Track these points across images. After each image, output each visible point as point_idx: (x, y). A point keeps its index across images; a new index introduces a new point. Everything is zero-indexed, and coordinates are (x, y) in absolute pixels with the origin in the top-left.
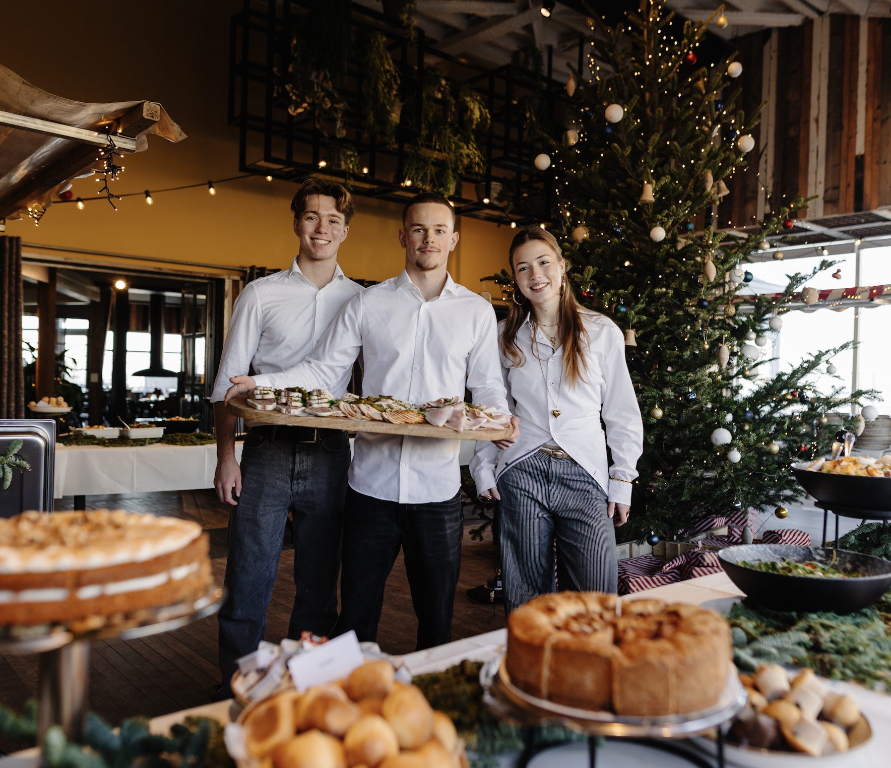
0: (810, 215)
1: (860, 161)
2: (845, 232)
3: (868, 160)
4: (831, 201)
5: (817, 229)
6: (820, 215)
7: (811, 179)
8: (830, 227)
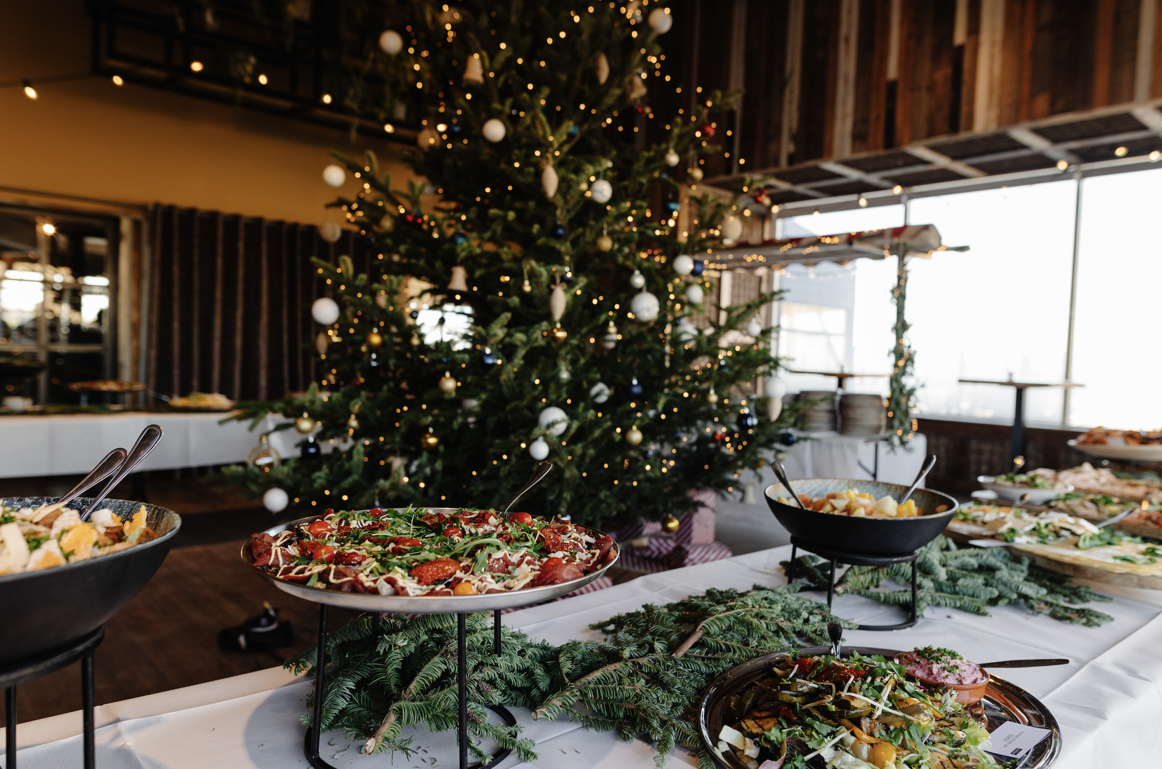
0: (837, 155)
1: (892, 87)
2: (886, 178)
3: (901, 87)
4: (859, 137)
5: (854, 175)
6: (847, 154)
7: (839, 111)
8: (868, 171)
